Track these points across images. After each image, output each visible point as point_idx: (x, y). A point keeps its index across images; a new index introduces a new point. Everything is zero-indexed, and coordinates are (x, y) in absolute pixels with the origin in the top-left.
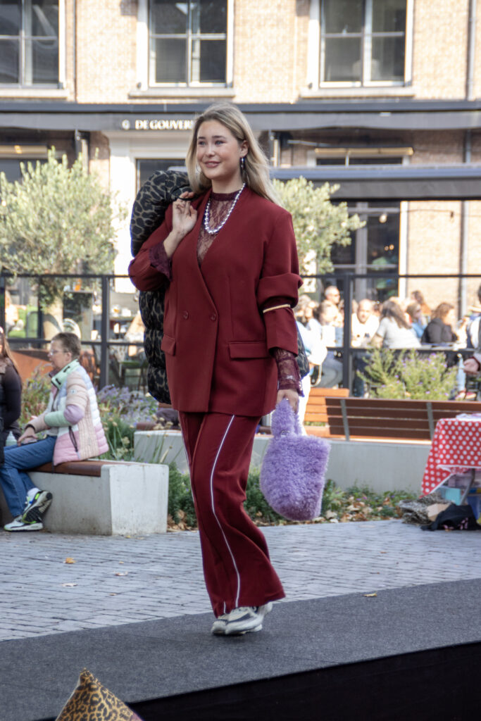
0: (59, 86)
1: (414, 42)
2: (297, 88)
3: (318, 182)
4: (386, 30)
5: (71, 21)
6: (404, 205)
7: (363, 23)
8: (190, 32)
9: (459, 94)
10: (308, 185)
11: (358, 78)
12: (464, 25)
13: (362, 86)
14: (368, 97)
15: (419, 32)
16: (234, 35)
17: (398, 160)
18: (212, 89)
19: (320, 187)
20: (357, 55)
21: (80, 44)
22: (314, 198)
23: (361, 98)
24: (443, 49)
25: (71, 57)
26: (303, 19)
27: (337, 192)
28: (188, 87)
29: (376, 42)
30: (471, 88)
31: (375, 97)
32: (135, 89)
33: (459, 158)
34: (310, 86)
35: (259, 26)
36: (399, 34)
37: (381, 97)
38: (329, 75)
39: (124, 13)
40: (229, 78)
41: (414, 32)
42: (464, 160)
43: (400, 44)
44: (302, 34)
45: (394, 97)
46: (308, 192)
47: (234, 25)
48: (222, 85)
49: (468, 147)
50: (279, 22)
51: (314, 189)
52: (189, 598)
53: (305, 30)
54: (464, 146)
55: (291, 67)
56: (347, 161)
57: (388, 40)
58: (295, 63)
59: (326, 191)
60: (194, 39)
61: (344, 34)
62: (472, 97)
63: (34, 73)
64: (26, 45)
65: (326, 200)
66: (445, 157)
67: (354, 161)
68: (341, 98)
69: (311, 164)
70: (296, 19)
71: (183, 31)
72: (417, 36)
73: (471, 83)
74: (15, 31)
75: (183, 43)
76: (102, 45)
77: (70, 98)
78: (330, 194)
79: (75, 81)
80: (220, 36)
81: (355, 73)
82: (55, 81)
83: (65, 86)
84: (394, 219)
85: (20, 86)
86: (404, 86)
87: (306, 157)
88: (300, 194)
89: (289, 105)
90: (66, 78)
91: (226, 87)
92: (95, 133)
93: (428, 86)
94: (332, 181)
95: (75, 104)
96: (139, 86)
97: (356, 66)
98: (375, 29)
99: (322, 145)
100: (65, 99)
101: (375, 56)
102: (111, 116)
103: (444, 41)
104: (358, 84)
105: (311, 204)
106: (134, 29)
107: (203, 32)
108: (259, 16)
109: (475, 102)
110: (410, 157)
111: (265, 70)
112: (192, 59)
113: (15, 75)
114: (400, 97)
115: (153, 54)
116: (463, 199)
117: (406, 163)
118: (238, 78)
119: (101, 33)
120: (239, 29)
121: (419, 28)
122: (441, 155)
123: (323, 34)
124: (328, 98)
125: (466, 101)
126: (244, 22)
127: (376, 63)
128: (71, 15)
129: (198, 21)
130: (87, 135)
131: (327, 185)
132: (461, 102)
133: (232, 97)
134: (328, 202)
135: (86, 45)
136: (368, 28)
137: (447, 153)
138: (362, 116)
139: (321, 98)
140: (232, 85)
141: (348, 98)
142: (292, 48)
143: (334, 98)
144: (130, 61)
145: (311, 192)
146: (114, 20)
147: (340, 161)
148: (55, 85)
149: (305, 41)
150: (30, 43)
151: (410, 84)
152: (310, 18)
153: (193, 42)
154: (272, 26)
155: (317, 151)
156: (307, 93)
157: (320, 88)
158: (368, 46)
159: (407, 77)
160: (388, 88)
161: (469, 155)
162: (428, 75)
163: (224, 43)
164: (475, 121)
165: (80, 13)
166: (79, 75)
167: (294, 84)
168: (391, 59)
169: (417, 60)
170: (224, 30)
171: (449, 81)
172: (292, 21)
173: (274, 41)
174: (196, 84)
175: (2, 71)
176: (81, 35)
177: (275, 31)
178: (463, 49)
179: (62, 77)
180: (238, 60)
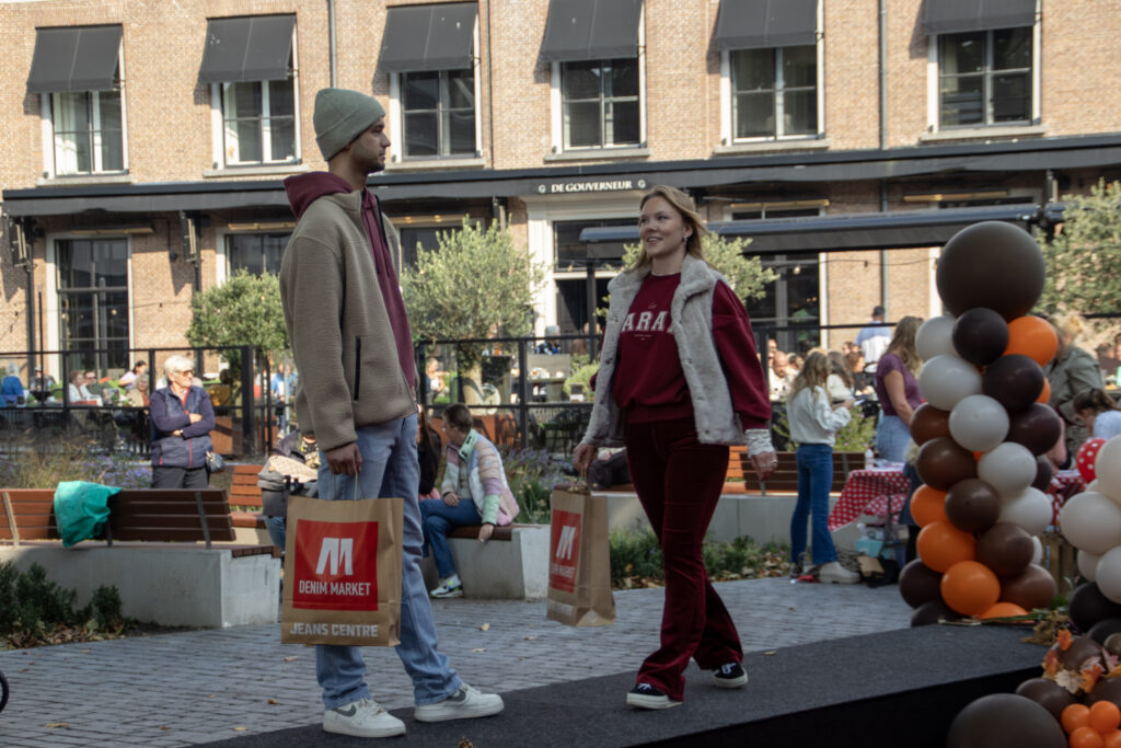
0: (476, 155)
1: (825, 95)
2: (711, 145)
3: (730, 237)
4: (798, 85)
5: (487, 91)
6: (823, 256)
7: (774, 79)
8: (603, 95)
9: (874, 145)
10: (720, 240)
11: (772, 133)
12: (875, 77)
13: (776, 141)
14: (782, 151)
15: (831, 86)
16: (646, 97)
17: (815, 212)
18: (626, 150)
19: (732, 242)
20: (771, 111)
21: (495, 113)
22: (727, 253)
23: (774, 151)
24: (855, 101)
25: (487, 126)
26: (715, 76)
27: (750, 245)
28: (602, 149)
29: (787, 96)
30: (885, 138)
31: (789, 151)
32: (550, 153)
33: (876, 207)
34: (724, 142)
35: (671, 86)
36: (812, 88)
37: (794, 150)
38: (743, 131)
39: (538, 81)
40: (643, 138)
41: (825, 86)
42: (881, 210)
43: (813, 96)
44: (714, 92)
45: (808, 150)
46: (721, 247)
47: (646, 87)
48: (636, 145)
49: (885, 196)
50: (691, 82)
51: (727, 243)
53: (717, 87)
54: (881, 196)
55: (704, 125)
56: (763, 215)
57: (800, 94)
58: (708, 120)
59: (738, 245)
60: (606, 101)
61: (759, 90)
62: (886, 147)
63: (452, 143)
64: (443, 117)
65: (739, 255)
66: (862, 207)
67: (770, 214)
69: (728, 219)
70: (708, 77)
71: (596, 95)
72: (829, 89)
73: (884, 133)
74: (433, 104)
75: (597, 106)
76: (516, 113)
77: (488, 166)
78: (743, 248)
79: (492, 149)
80: (634, 98)
81: (768, 128)
82: (471, 150)
83: (481, 154)
84: (814, 270)
85: (437, 157)
86: (817, 139)
87: (722, 213)
88: (713, 250)
89: (703, 161)
90: (483, 147)
91: (640, 147)
92: (512, 198)
93: (842, 138)
94: (744, 236)
95: (492, 171)
96: (554, 150)
97: (769, 120)
98: (787, 84)
99: (737, 200)
100: (482, 166)
101: (787, 111)
102: (527, 181)
103: (856, 93)
104: (772, 138)
105: (724, 259)
106: (548, 95)
107: (615, 95)
108: (671, 76)
109: (889, 151)
110: (827, 207)
111: (678, 129)
112: (606, 121)
113: (433, 147)
114: (814, 149)
115: (567, 118)
116: (881, 248)
117: (822, 214)
118: (651, 138)
119: (516, 102)
120: (651, 90)
121: (830, 81)
122: (858, 205)
123: (735, 91)
124: (742, 153)
125: (880, 151)
126: (656, 83)
127: (788, 117)
128: (486, 86)
129: (610, 85)
130: (504, 201)
131: (739, 239)
132: (875, 152)
133: (647, 157)
134: (741, 257)
135: (501, 114)
136: (780, 84)
137: (864, 203)
138: (777, 170)
139: (734, 154)
140: (645, 145)
141: (762, 152)
142: (704, 105)
143: (748, 153)
144: (544, 127)
145: (724, 246)
146: (528, 88)
147: (757, 215)
148: (473, 155)
149: (718, 98)
150: (447, 114)
151: (824, 136)
152: (722, 76)
153: (607, 105)
154: (684, 85)
155: (733, 206)
156: (720, 149)
157: (734, 144)
158: (779, 99)
159: (821, 129)
160: (803, 141)
161: (885, 204)
162: (841, 127)
163: (636, 104)
164: (890, 169)
165: (496, 83)
166: (495, 143)
167: (708, 141)
168: (805, 113)
169: (830, 112)
170: (637, 92)
171: (862, 132)
172: (704, 79)
173: (687, 100)
174: (610, 145)
175: (421, 144)
176: (496, 104)
177: (686, 91)
178: (874, 100)
179: (479, 147)
180: (652, 121)
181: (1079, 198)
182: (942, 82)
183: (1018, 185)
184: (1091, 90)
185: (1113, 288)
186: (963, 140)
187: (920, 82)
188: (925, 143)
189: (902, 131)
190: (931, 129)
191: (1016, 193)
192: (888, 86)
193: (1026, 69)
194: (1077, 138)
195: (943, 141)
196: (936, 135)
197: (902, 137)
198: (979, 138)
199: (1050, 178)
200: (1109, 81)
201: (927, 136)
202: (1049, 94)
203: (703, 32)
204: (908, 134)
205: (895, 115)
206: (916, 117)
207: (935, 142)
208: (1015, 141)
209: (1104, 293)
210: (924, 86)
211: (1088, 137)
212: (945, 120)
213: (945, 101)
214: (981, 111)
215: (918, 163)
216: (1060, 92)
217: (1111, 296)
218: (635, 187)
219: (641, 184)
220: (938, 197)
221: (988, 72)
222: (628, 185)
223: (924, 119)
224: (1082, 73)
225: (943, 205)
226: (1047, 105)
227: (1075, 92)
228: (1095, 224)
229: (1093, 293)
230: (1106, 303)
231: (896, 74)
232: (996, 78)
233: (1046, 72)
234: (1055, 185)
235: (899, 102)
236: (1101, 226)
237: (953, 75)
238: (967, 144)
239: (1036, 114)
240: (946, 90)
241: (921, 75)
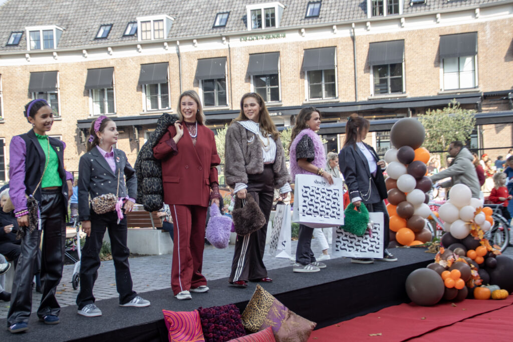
0: (227, 105)
1: (338, 85)
4: (329, 82)
5: (230, 86)
6: (338, 135)
7: (321, 80)
8: (267, 86)
9: (354, 100)
11: (321, 97)
12: (354, 79)
14: (325, 103)
16: (281, 86)
17: (336, 121)
18: (275, 103)
20: (321, 90)
23: (322, 103)
24: (348, 87)
25: (230, 96)
26: (303, 80)
29: (326, 85)
30: (357, 98)
31: (327, 103)
34: (306, 100)
35: (289, 83)
36: (333, 83)
37: (329, 102)
38: (312, 96)
39: (246, 82)
40: (280, 99)
41: (338, 82)
43: (334, 85)
44: (303, 84)
45: (333, 102)
47: (281, 83)
48: (278, 101)
50: (295, 81)
52: (283, 263)
53: (304, 83)
55: (300, 95)
57: (329, 85)
58: (301, 93)
60: (268, 88)
61: (315, 84)
62: (358, 101)
63: (219, 102)
64: (216, 94)
68: (316, 103)
71: (265, 86)
72: (339, 83)
73: (357, 96)
74: (213, 90)
75: (265, 89)
77: (231, 109)
79: (232, 103)
80: (277, 87)
81: (320, 95)
82: (225, 104)
83: (229, 105)
84: (336, 140)
85: (215, 106)
86: (336, 99)
89: (299, 106)
93: (344, 98)
95: (232, 110)
97: (320, 93)
98: (325, 81)
100: (229, 109)
101: (326, 90)
103: (348, 84)
104: (321, 99)
106: (250, 86)
107: (271, 86)
108: (289, 79)
109: (358, 102)
110: (339, 121)
111: (291, 96)
112: (268, 94)
113: (213, 103)
114: (335, 102)
117: (338, 122)
118: (283, 99)
119: (239, 88)
120: (283, 84)
121: (339, 80)
123: (309, 84)
124: (312, 104)
125: (356, 102)
126: (284, 81)
127: (326, 92)
128: (230, 84)
129: (269, 82)
132: (354, 103)
133: (281, 105)
135: (234, 92)
136: (323, 81)
138: (323, 109)
139: (310, 104)
140: (281, 101)
141: (318, 103)
142: (299, 89)
143: (314, 103)
146: (243, 84)
149: (304, 86)
151: (338, 98)
152: (305, 79)
153: (268, 89)
154: (293, 82)
156: (305, 102)
157: (309, 100)
158: (323, 87)
159: (337, 96)
160: (331, 99)
162: (343, 95)
163: (278, 88)
164: (359, 108)
165: (232, 82)
166: (233, 101)
167: (301, 100)
168: (332, 90)
169: (339, 90)
170: (278, 85)
171: (350, 96)
172: (299, 80)
173: (294, 87)
174: (269, 101)
175: (209, 103)
176: (233, 89)
177: (294, 84)
178: (354, 86)
179: (228, 103)
180: (283, 93)
181: (423, 115)
182: (375, 80)
183: (399, 113)
184: (421, 83)
185: (434, 143)
186: (382, 98)
187: (367, 80)
188: (370, 100)
189: (363, 96)
190: (371, 95)
191: (399, 115)
192: (358, 82)
193: (400, 76)
194: (417, 98)
195: (375, 99)
196: (373, 97)
197: (362, 98)
198: (387, 98)
199: (409, 110)
200: (426, 80)
201: (370, 98)
202: (408, 84)
203: (299, 65)
204: (365, 97)
205: (360, 91)
206: (367, 91)
207: (373, 99)
208: (398, 99)
209: (431, 145)
210: (369, 82)
211: (420, 98)
212: (376, 92)
213: (376, 86)
214: (387, 89)
215: (368, 106)
216: (411, 84)
217: (433, 146)
218: (278, 115)
219: (280, 114)
220: (375, 117)
221: (389, 77)
222: (276, 114)
223: (369, 92)
224: (418, 77)
225: (376, 119)
226: (408, 88)
227: (416, 83)
228: (428, 123)
229: (428, 145)
230: (432, 148)
231: (360, 78)
232: (392, 79)
233: (407, 77)
234: (411, 112)
235: (361, 87)
236: (430, 124)
237: (378, 78)
238: (383, 100)
239: (404, 90)
240: (376, 83)
241: (368, 78)
